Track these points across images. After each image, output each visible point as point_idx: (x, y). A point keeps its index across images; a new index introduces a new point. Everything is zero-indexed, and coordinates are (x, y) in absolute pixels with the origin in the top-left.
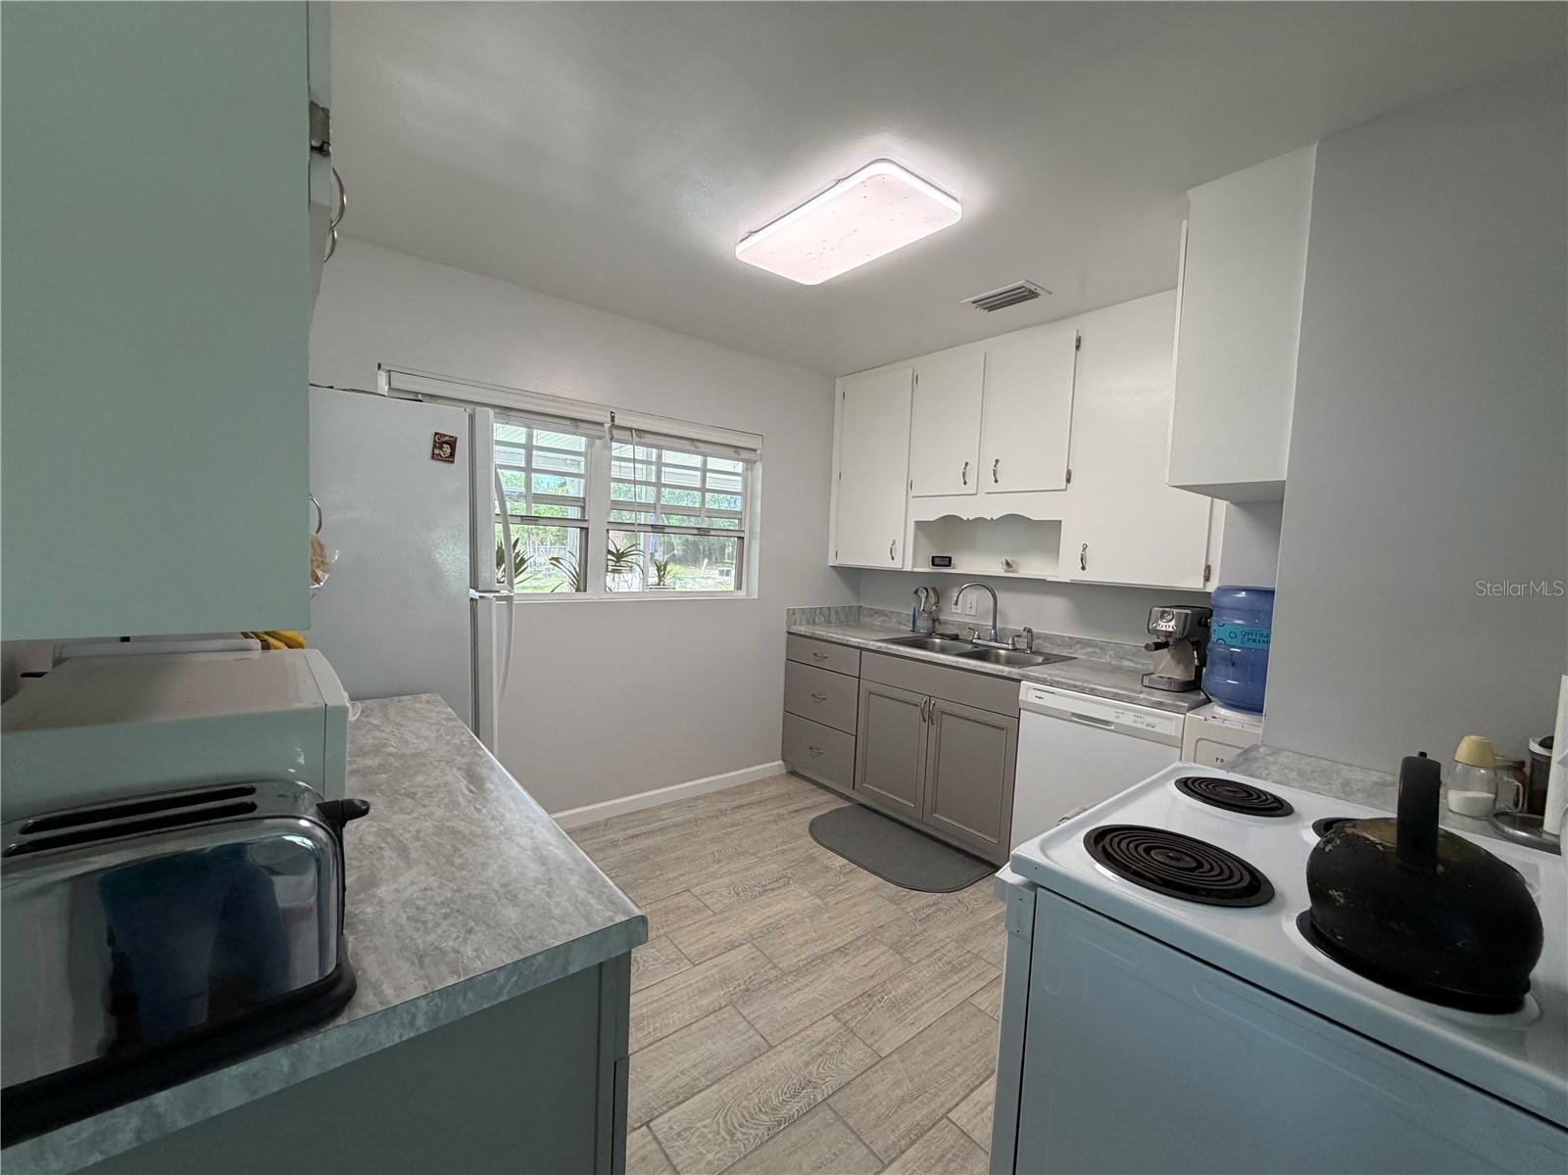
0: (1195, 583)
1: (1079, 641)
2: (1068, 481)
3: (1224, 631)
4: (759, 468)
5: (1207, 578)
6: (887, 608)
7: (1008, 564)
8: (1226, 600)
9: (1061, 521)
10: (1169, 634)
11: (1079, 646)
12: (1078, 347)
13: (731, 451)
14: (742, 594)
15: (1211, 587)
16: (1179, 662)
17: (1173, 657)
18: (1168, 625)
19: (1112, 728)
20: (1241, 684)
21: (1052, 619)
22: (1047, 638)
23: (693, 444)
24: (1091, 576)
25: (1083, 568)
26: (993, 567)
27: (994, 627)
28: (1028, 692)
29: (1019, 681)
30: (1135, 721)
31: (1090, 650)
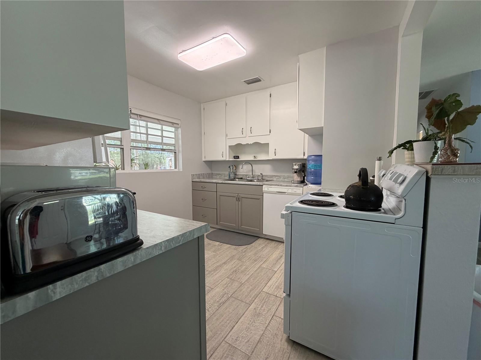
0: (301, 157)
1: (274, 176)
2: (270, 132)
3: (310, 166)
4: (180, 130)
5: (304, 155)
6: (221, 173)
7: (254, 157)
8: (310, 158)
9: (269, 143)
10: (297, 169)
11: (274, 177)
12: (270, 96)
13: (171, 124)
14: (177, 170)
15: (306, 157)
16: (299, 176)
17: (297, 175)
18: (296, 167)
19: (286, 194)
20: (314, 178)
21: (267, 170)
22: (266, 176)
23: (158, 121)
24: (278, 157)
25: (275, 155)
26: (251, 158)
27: (252, 174)
28: (265, 188)
29: (262, 186)
30: (292, 191)
31: (277, 178)
